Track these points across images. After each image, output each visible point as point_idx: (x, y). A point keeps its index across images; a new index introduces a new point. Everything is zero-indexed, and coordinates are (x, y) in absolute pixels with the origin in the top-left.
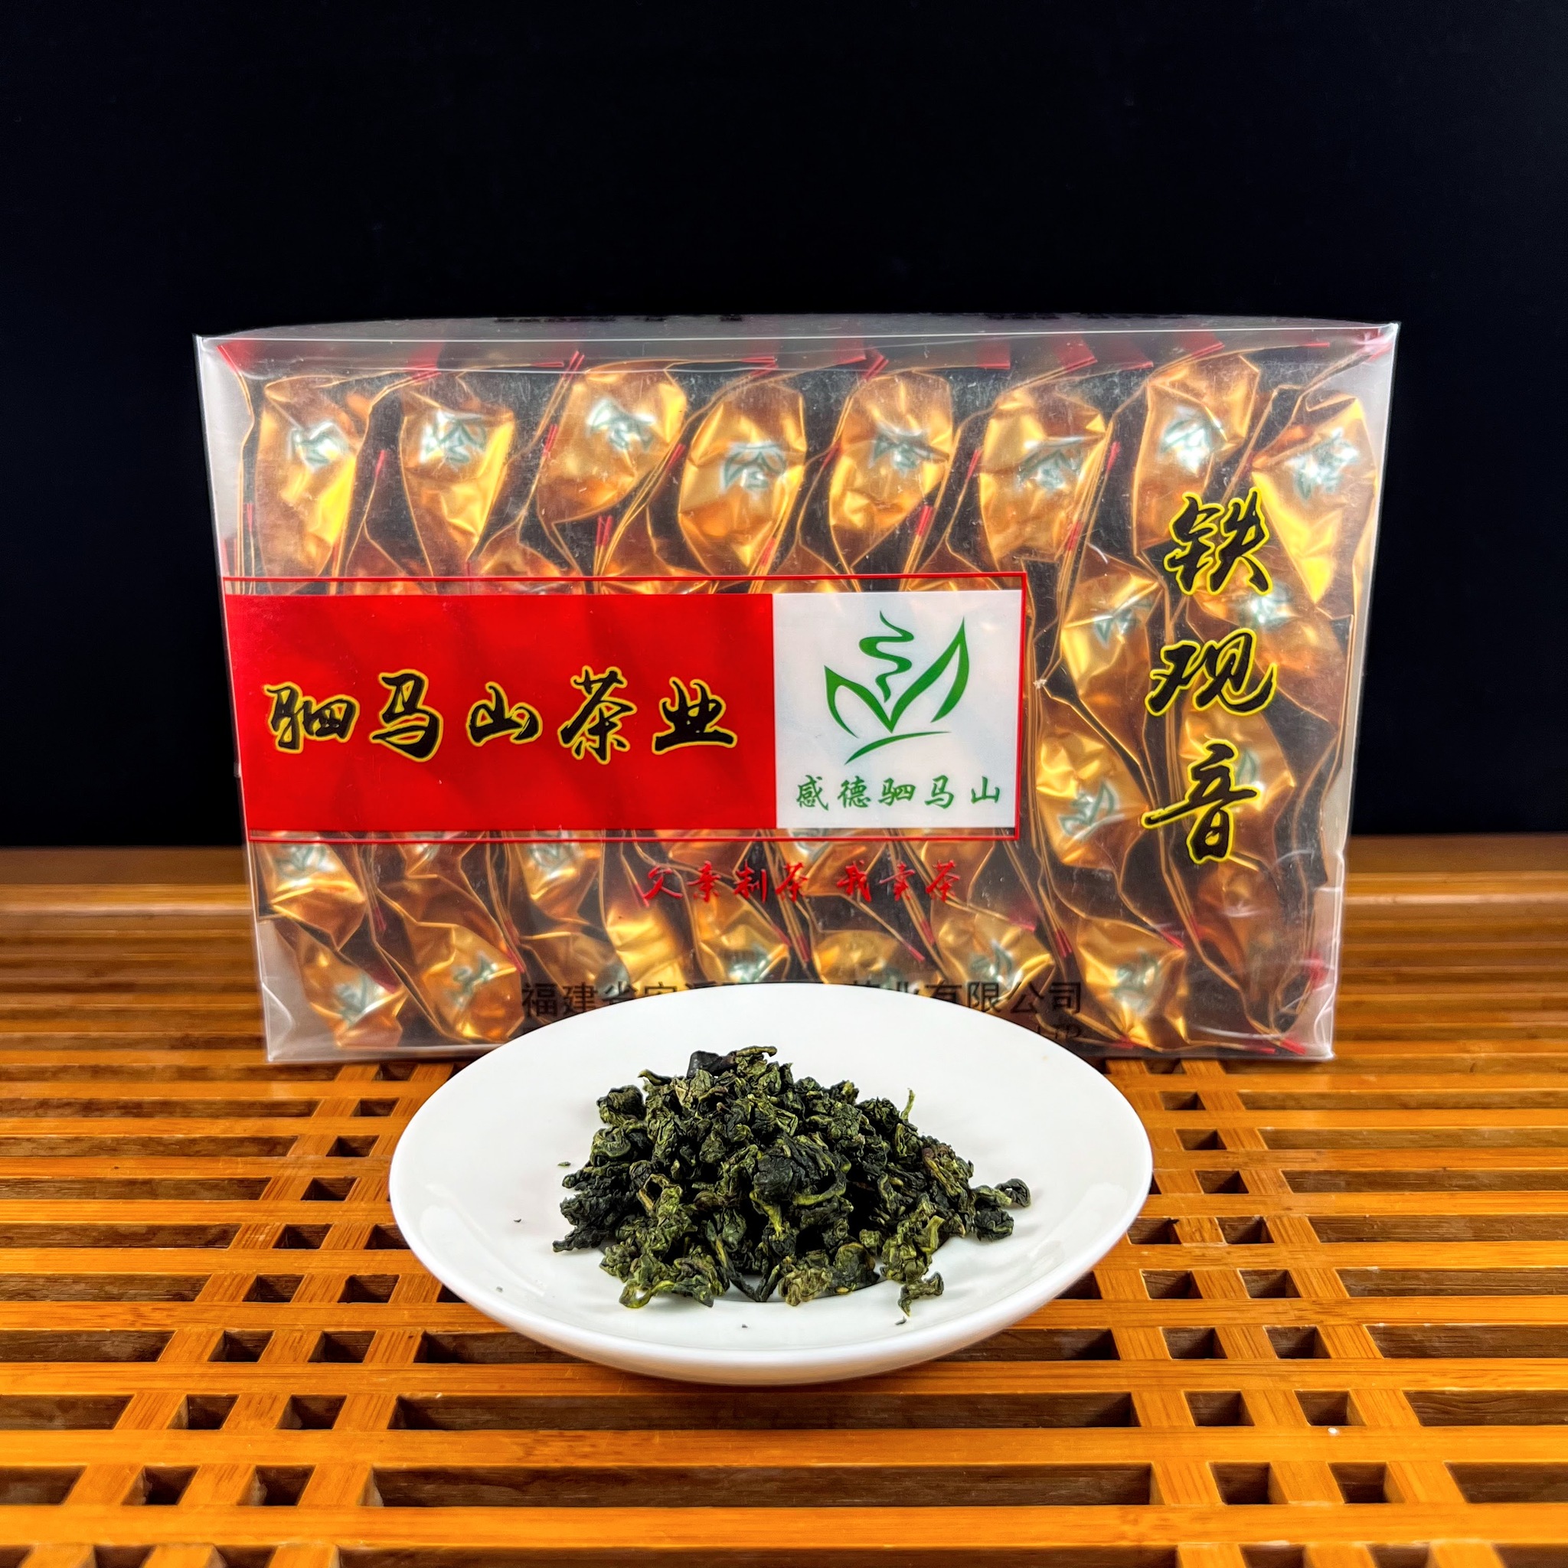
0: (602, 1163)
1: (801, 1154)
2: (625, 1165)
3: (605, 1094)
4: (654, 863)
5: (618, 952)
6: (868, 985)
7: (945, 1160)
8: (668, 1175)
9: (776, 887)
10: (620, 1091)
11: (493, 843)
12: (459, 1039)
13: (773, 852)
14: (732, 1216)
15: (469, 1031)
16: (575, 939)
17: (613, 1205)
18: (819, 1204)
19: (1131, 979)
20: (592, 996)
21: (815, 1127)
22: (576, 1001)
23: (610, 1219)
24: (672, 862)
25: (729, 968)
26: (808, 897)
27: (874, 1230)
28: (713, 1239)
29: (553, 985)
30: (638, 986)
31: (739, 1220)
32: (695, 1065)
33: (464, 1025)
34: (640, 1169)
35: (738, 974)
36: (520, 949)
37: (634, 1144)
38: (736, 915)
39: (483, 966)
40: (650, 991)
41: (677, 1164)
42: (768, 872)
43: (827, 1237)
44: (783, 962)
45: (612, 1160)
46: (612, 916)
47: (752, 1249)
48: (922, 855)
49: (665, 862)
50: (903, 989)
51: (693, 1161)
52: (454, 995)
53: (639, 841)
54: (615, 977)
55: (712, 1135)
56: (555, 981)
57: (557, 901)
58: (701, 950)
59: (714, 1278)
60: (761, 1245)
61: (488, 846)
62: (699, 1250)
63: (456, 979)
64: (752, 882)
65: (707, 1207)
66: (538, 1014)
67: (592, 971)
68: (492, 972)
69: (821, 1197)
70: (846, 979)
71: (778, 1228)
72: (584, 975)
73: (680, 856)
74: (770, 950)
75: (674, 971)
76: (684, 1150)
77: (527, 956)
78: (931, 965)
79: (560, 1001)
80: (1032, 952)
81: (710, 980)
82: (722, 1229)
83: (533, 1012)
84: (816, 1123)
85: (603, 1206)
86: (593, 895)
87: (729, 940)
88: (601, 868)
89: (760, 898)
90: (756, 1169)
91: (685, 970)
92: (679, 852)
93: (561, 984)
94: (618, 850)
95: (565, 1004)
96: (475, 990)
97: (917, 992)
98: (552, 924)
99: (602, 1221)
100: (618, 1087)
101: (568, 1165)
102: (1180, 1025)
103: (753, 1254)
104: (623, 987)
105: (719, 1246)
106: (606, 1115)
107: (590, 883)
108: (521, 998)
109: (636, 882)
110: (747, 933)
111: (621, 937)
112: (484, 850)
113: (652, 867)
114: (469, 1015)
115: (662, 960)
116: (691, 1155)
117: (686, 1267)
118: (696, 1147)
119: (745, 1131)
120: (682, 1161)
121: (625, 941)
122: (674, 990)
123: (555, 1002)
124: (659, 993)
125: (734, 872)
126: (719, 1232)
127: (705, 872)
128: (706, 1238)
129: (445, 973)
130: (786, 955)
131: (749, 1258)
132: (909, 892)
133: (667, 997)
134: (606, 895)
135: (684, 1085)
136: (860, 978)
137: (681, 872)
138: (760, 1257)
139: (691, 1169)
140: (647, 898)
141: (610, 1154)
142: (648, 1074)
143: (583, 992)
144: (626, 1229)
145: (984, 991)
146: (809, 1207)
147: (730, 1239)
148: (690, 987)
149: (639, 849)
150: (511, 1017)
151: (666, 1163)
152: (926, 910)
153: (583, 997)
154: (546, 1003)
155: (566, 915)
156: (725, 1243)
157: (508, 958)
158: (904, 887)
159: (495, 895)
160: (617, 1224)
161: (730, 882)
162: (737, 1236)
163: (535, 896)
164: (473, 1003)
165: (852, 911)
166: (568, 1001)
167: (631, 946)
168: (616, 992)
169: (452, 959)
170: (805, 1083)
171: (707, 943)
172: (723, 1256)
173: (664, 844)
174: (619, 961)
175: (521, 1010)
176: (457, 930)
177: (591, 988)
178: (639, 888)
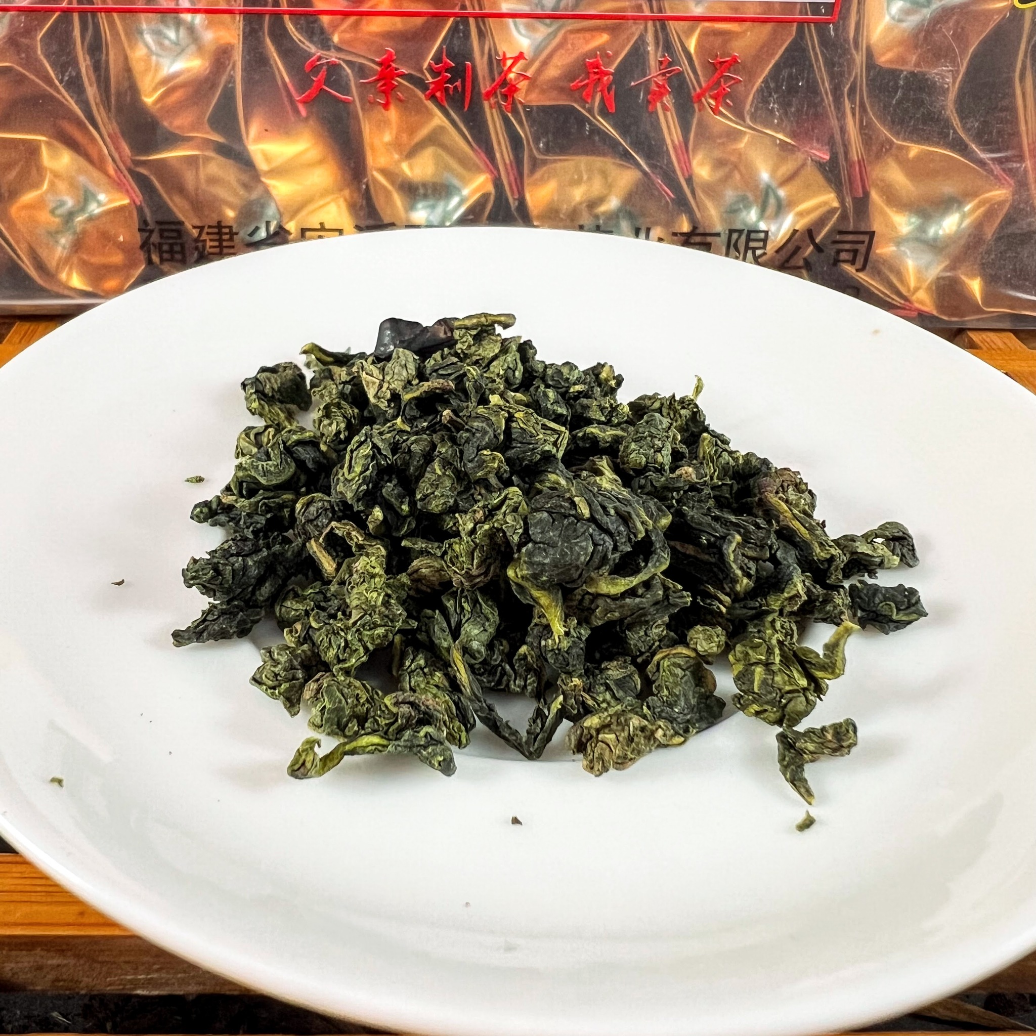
0: (251, 493)
1: (607, 513)
2: (288, 496)
3: (252, 373)
4: (313, 49)
5: (263, 179)
6: (598, 229)
7: (792, 494)
8: (362, 525)
9: (483, 91)
10: (273, 370)
11: (82, 12)
12: (61, 291)
13: (481, 35)
14: (475, 602)
15: (76, 281)
16: (207, 159)
17: (269, 568)
18: (632, 592)
19: (922, 229)
20: (231, 239)
21: (594, 447)
22: (210, 244)
23: (266, 590)
24: (339, 49)
25: (411, 207)
26: (525, 107)
27: (713, 625)
28: (445, 644)
29: (181, 223)
30: (292, 226)
31: (486, 609)
32: (386, 340)
33: (69, 275)
34: (312, 509)
35: (420, 214)
36: (130, 171)
37: (301, 464)
38: (424, 132)
39: (87, 197)
40: (308, 234)
41: (378, 513)
42: (474, 67)
43: (635, 638)
44: (485, 197)
45: (266, 489)
46: (254, 129)
47: (509, 657)
48: (692, 45)
49: (329, 50)
50: (643, 235)
51: (405, 507)
52: (54, 234)
53: (291, 13)
54: (262, 215)
55: (436, 466)
56: (181, 217)
57: (180, 107)
58: (375, 180)
59: (451, 719)
60: (524, 649)
61: (76, 17)
62: (422, 662)
63: (52, 212)
64: (450, 81)
65: (430, 585)
66: (162, 260)
67: (231, 207)
68: (100, 204)
69: (635, 581)
70: (568, 223)
71: (558, 628)
72: (221, 213)
73: (349, 42)
74: (465, 182)
75: (339, 206)
76: (389, 489)
77: (143, 183)
78: (682, 204)
79: (190, 245)
80: (809, 190)
81: (387, 220)
82: (459, 625)
83: (155, 258)
84: (594, 440)
85: (254, 572)
86: (228, 96)
87: (411, 168)
88: (238, 57)
89: (459, 109)
90: (526, 538)
91: (353, 207)
92: (347, 36)
93: (190, 223)
94: (261, 27)
95: (197, 248)
96: (78, 230)
97: (660, 240)
98: (173, 140)
99: (253, 593)
100: (270, 364)
101: (200, 480)
102: (975, 286)
103: (512, 667)
104: (272, 228)
105: (457, 656)
106: (255, 405)
107: (224, 79)
108: (138, 239)
109: (287, 79)
110: (437, 157)
111: (267, 158)
112: (70, 23)
113: (310, 55)
114: (75, 260)
115: (325, 193)
116: (400, 497)
117: (405, 709)
118: (408, 485)
119: (496, 461)
120: (387, 507)
121: (274, 164)
122: (340, 232)
123: (182, 246)
124: (320, 237)
125: (426, 65)
126: (455, 633)
127: (385, 64)
128: (432, 642)
129: (38, 204)
130: (490, 188)
131: (503, 673)
132: (668, 100)
133: (331, 241)
134: (245, 96)
135: (376, 372)
136: (586, 219)
137: (349, 63)
138: (521, 671)
139: (402, 519)
140: (304, 102)
141: (263, 481)
142: (313, 349)
143: (220, 233)
144: (293, 607)
145: (748, 239)
146: (614, 598)
147: (475, 645)
148: (360, 229)
149: (290, 26)
150: (131, 264)
151: (359, 507)
152: (685, 128)
153: (220, 240)
154: (171, 245)
155: (193, 128)
156: (466, 651)
157: (118, 185)
158: (660, 95)
159: (91, 91)
160: (277, 597)
161: (419, 83)
162: (485, 637)
163: (149, 100)
164: (78, 245)
165: (587, 127)
166: (200, 244)
167: (282, 171)
168: (262, 234)
169: (45, 186)
170: (565, 371)
171: (384, 172)
172: (463, 676)
173: (325, 19)
174: (267, 192)
175: (141, 256)
176: (47, 143)
177: (230, 227)
178: (290, 86)
